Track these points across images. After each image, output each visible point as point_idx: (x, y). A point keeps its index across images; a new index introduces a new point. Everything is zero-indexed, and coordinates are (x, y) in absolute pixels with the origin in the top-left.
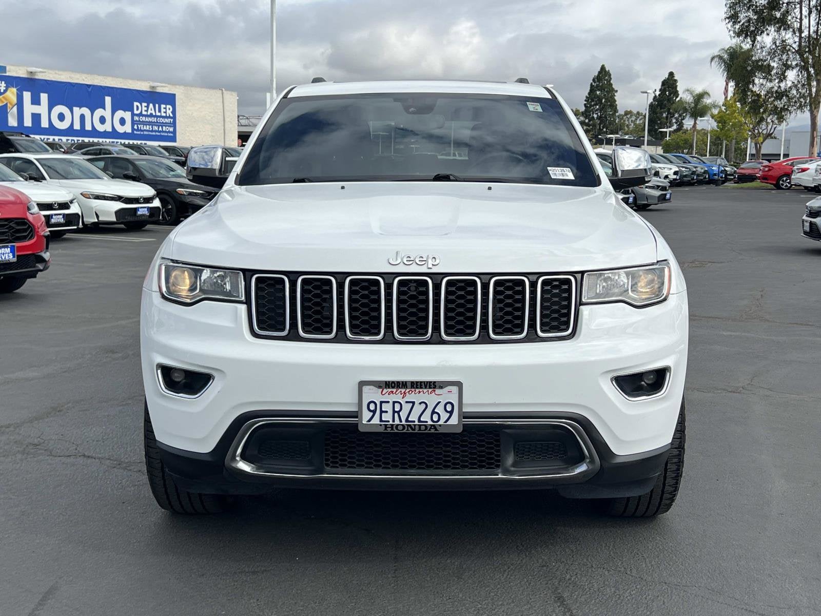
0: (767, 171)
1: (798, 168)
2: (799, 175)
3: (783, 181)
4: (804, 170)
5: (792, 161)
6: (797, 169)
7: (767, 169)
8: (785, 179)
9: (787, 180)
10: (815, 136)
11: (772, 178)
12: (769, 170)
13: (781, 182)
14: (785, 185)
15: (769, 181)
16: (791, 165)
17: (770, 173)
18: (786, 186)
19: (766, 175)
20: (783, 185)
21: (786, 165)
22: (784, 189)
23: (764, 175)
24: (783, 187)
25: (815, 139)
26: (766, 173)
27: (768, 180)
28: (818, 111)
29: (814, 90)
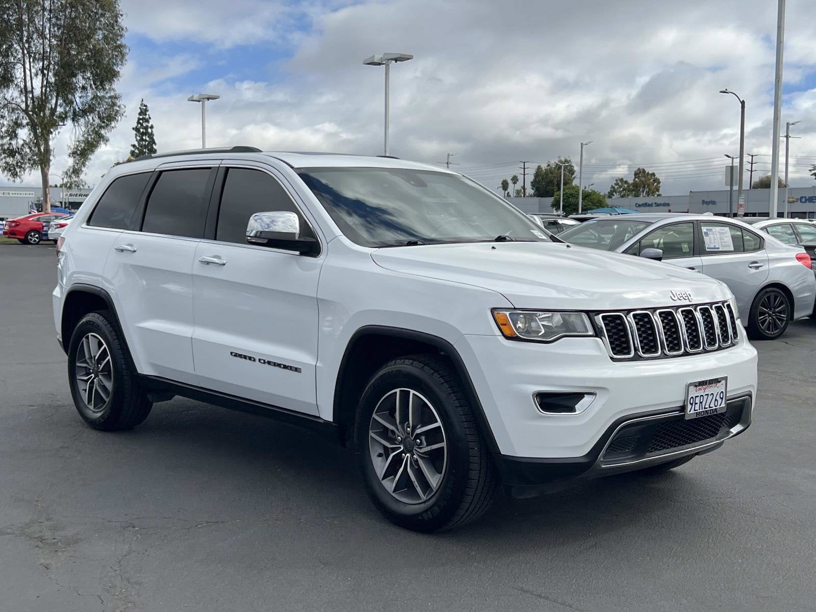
0: (14, 227)
1: (56, 223)
2: (57, 231)
3: (31, 236)
4: (62, 226)
5: (38, 217)
6: (55, 225)
7: (13, 224)
8: (33, 234)
9: (35, 235)
10: (47, 193)
11: (21, 233)
12: (17, 225)
13: (29, 237)
14: (33, 239)
15: (17, 237)
16: (37, 221)
17: (18, 228)
18: (35, 241)
19: (14, 231)
20: (31, 240)
21: (32, 220)
22: (31, 244)
23: (12, 231)
24: (32, 242)
25: (48, 195)
26: (13, 229)
27: (16, 235)
28: (48, 169)
29: (42, 149)
